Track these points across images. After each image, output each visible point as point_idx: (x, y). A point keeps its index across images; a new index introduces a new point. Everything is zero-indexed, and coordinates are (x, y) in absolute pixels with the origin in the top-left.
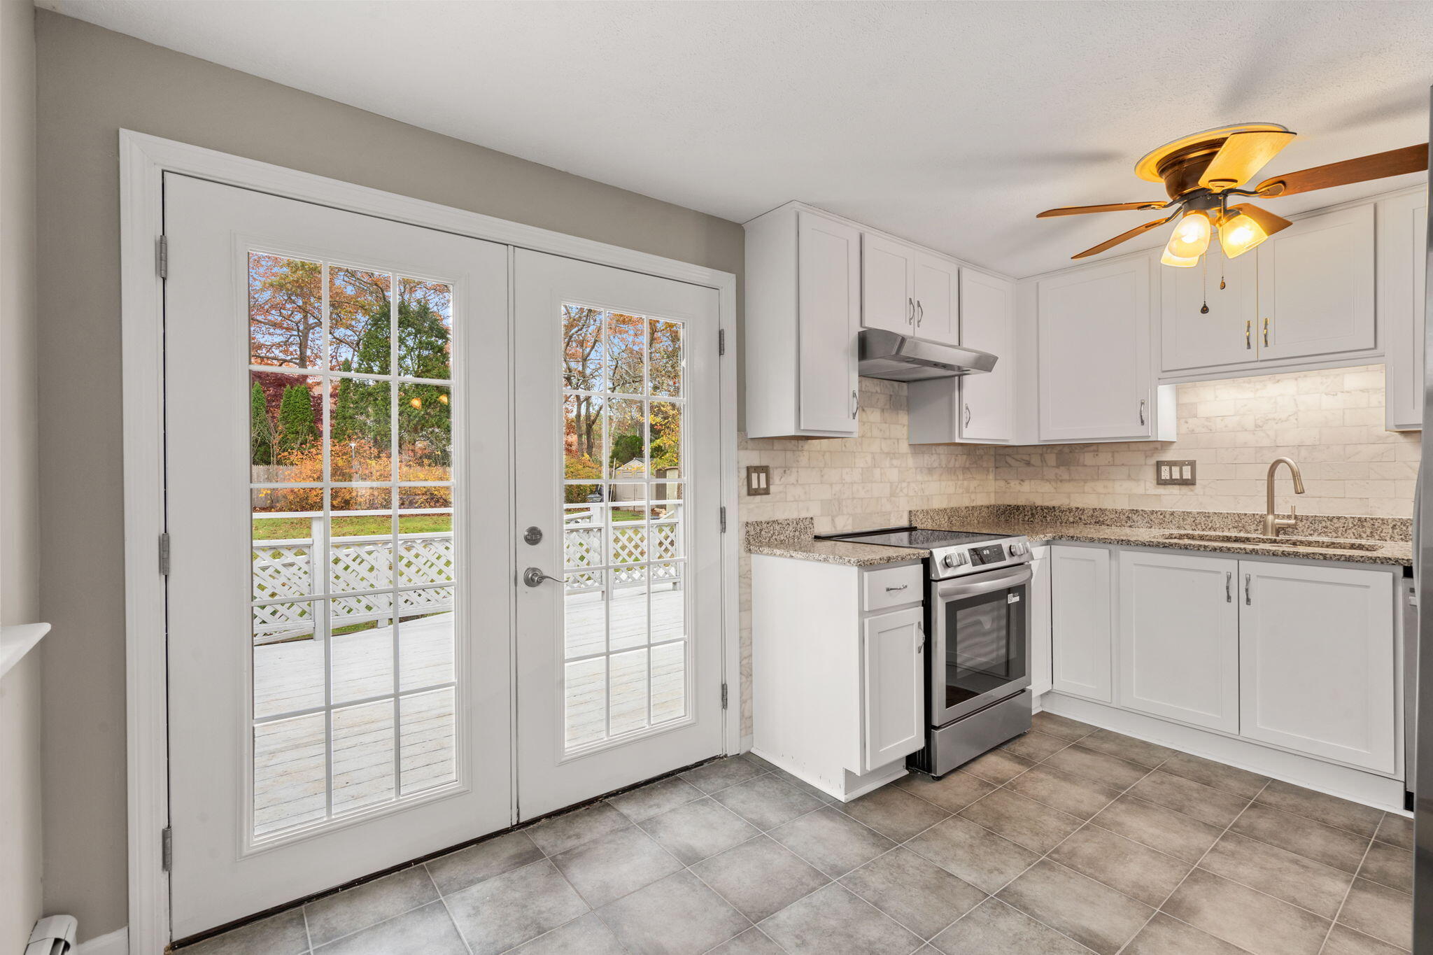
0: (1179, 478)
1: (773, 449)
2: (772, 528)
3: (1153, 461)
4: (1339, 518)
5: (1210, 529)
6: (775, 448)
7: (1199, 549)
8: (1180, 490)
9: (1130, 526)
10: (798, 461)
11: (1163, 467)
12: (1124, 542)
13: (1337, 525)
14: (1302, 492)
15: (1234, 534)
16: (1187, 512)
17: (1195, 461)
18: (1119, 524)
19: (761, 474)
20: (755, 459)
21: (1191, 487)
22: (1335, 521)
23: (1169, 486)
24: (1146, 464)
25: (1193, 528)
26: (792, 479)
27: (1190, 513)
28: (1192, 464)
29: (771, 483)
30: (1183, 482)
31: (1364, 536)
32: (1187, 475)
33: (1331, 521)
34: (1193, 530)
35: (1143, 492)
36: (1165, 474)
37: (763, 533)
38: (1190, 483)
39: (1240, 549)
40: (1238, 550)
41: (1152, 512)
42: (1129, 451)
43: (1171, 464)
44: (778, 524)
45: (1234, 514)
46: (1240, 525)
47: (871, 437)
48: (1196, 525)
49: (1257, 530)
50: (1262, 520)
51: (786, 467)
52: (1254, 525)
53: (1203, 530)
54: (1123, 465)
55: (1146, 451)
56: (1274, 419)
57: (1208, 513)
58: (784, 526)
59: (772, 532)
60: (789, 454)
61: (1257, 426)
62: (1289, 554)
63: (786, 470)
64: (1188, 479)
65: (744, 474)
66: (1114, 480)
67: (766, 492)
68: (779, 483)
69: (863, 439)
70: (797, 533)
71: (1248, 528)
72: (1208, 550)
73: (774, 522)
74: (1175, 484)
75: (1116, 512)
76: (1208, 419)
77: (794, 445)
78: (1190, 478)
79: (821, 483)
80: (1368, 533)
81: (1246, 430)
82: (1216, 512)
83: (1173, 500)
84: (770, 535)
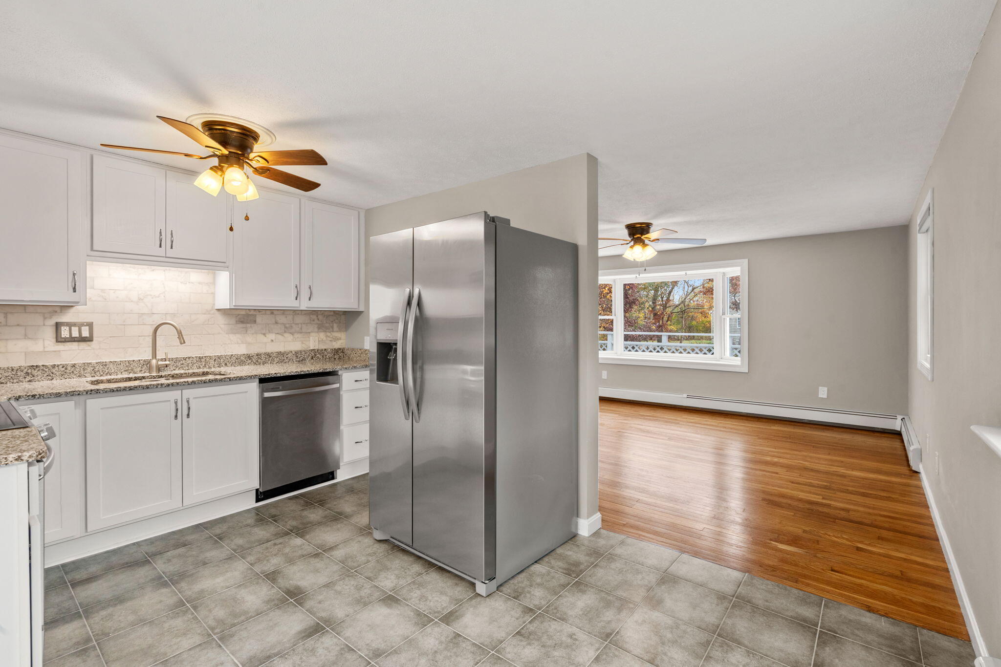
0: (78, 336)
3: (53, 321)
4: (189, 358)
5: (107, 374)
7: (157, 387)
8: (78, 346)
9: (30, 381)
11: (62, 327)
12: (93, 392)
13: (188, 362)
14: (184, 343)
15: (125, 375)
16: (87, 363)
17: (93, 323)
18: (15, 381)
21: (88, 343)
22: (187, 360)
23: (68, 343)
24: (44, 325)
25: (93, 375)
27: (90, 363)
28: (90, 325)
30: (82, 339)
31: (201, 367)
32: (85, 333)
33: (185, 360)
34: (92, 377)
35: (41, 349)
36: (65, 332)
38: (89, 339)
39: (185, 382)
40: (184, 383)
41: (54, 366)
42: (26, 312)
43: (70, 325)
45: (125, 361)
46: (130, 369)
48: (95, 373)
49: (141, 371)
50: (148, 363)
52: (140, 368)
53: (101, 376)
54: (18, 325)
55: (44, 313)
56: (151, 295)
57: (106, 362)
61: (140, 299)
62: (213, 381)
64: (87, 337)
66: (7, 340)
71: (135, 370)
72: (164, 386)
74: (74, 341)
75: (13, 370)
76: (103, 291)
78: (88, 336)
80: (203, 365)
81: (132, 301)
82: (112, 360)
83: (72, 354)
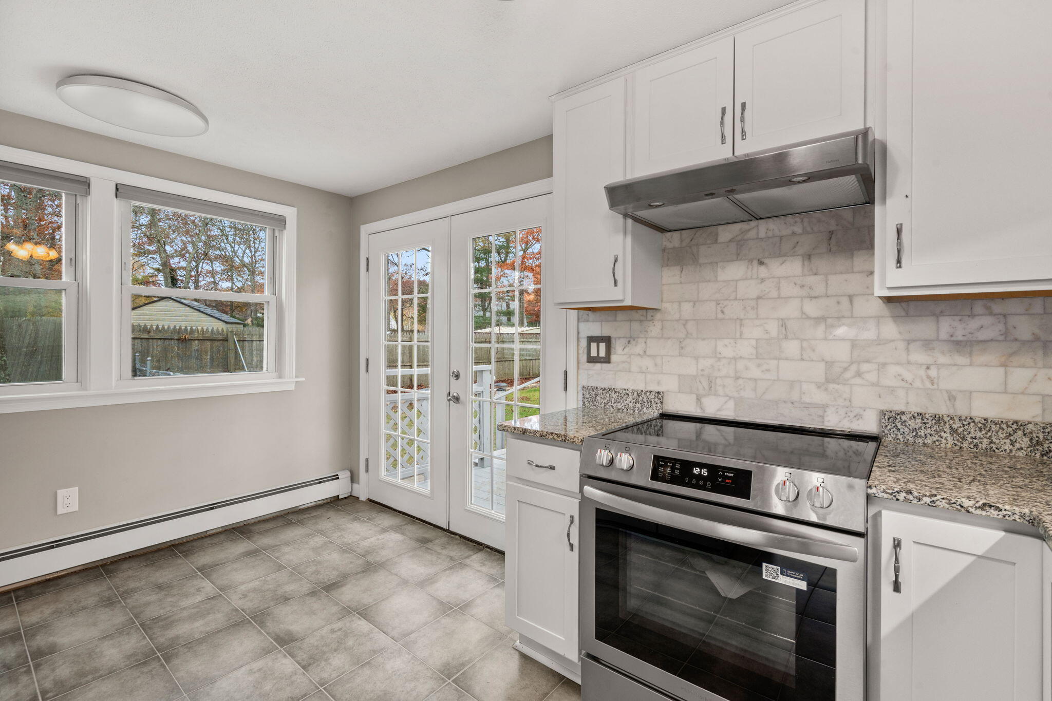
1: (616, 320)
2: (608, 395)
6: (617, 319)
10: (646, 331)
19: (601, 344)
20: (595, 328)
26: (638, 349)
29: (612, 352)
37: (598, 398)
44: (616, 392)
47: (779, 297)
51: (631, 337)
58: (622, 395)
59: (608, 399)
60: (636, 326)
63: (630, 340)
65: (584, 343)
67: (607, 360)
68: (623, 353)
69: (760, 301)
70: (638, 405)
73: (610, 389)
77: (642, 315)
79: (680, 356)
84: (605, 401)
